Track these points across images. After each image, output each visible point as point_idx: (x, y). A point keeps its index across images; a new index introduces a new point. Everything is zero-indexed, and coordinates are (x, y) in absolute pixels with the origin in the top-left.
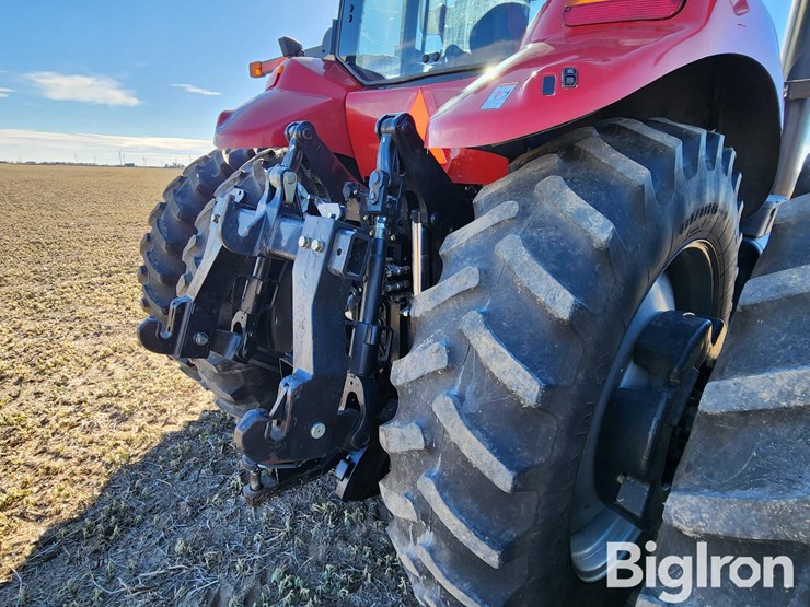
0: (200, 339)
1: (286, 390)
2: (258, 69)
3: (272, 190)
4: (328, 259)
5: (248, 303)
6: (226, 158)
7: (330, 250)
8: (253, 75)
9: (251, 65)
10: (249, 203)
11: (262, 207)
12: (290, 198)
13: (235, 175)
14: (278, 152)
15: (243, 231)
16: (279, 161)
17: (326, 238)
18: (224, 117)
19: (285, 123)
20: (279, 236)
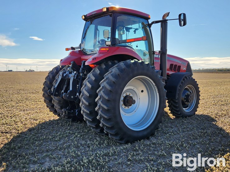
0: (57, 93)
1: (69, 91)
2: (67, 49)
3: (68, 70)
4: (74, 77)
5: (64, 89)
6: (61, 67)
7: (74, 76)
8: (66, 50)
9: (66, 49)
10: (65, 73)
11: (67, 73)
12: (70, 71)
13: (62, 69)
14: (70, 65)
15: (64, 76)
16: (70, 67)
17: (74, 75)
18: (61, 60)
19: (71, 61)
20: (69, 76)
